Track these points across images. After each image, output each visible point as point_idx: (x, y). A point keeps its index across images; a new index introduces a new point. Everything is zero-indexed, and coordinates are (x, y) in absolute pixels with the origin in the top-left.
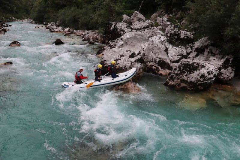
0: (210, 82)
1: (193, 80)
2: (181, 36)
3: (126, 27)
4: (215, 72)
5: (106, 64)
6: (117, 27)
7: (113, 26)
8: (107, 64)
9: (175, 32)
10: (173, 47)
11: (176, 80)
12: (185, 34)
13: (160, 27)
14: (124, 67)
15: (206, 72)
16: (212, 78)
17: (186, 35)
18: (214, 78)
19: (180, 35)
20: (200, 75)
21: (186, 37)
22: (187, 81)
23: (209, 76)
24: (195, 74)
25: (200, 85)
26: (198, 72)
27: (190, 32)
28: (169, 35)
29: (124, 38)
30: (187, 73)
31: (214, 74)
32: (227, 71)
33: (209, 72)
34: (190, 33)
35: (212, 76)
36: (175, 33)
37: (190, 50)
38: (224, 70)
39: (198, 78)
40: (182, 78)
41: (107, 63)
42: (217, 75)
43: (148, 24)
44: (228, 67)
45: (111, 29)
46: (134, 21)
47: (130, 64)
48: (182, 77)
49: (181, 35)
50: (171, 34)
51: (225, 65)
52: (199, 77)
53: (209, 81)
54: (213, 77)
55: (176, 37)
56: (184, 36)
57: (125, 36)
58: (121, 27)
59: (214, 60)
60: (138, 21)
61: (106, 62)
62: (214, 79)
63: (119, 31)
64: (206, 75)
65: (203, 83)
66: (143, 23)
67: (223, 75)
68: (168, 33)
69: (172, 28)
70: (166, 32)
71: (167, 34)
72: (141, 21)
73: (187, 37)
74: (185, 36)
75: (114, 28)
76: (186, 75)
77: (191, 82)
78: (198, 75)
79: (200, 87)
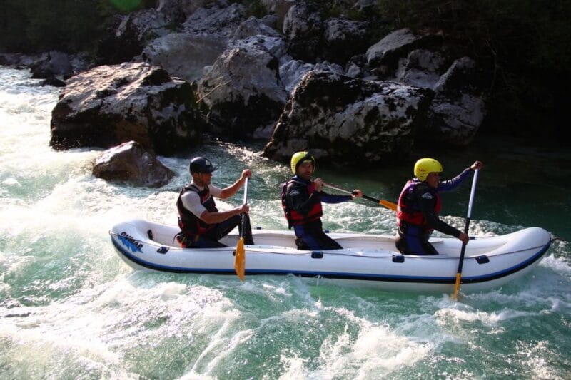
0: (400, 132)
1: (345, 133)
2: (328, 36)
3: (167, 27)
4: (409, 99)
5: (71, 110)
6: (134, 26)
7: (123, 25)
8: (75, 111)
9: (310, 23)
10: (300, 63)
11: (295, 140)
12: (342, 26)
13: (270, 18)
14: (126, 111)
15: (383, 102)
16: (403, 120)
17: (344, 30)
18: (408, 118)
19: (326, 31)
20: (364, 113)
21: (343, 37)
22: (328, 140)
23: (394, 113)
24: (348, 111)
25: (368, 146)
26: (357, 105)
27: (356, 22)
28: (293, 35)
29: (154, 53)
30: (325, 111)
31: (406, 105)
32: (459, 108)
33: (393, 100)
34: (357, 24)
35: (401, 112)
36: (310, 27)
37: (355, 70)
38: (448, 104)
39: (358, 125)
40: (312, 132)
41: (74, 108)
42: (416, 108)
43: (235, 13)
44: (461, 96)
45: (119, 34)
46: (191, 8)
47: (144, 102)
48: (310, 127)
49: (331, 31)
50: (298, 32)
51: (452, 91)
52: (361, 121)
53: (396, 130)
54: (405, 117)
55: (316, 40)
56: (337, 34)
57: (155, 47)
58: (148, 27)
59: (418, 78)
60: (205, 7)
61: (71, 105)
62: (409, 122)
63: (143, 39)
64: (384, 110)
65: (376, 138)
66: (219, 12)
67: (447, 121)
68: (291, 29)
69: (302, 11)
70: (285, 28)
71: (288, 32)
72: (213, 8)
73: (347, 34)
74: (340, 35)
75: (127, 29)
76: (322, 121)
77: (339, 139)
78: (358, 114)
79: (368, 154)
